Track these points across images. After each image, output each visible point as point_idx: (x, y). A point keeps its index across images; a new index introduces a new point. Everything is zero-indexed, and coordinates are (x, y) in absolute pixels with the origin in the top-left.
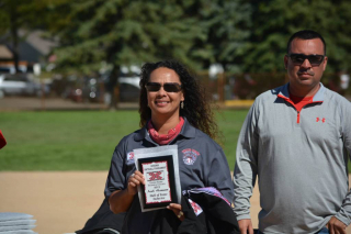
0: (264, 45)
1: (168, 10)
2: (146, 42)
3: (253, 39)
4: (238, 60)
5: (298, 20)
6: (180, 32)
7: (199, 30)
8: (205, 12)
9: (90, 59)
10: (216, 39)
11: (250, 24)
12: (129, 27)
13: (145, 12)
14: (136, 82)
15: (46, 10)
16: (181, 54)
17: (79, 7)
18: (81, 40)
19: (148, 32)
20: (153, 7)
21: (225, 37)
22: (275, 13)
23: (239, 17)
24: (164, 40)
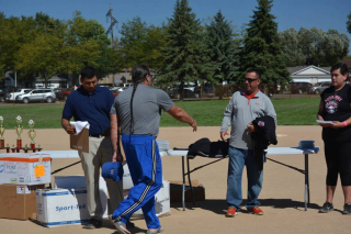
1: (204, 58)
2: (195, 72)
3: (240, 70)
4: (234, 79)
5: (259, 62)
6: (209, 67)
7: (218, 66)
8: (220, 59)
9: (171, 79)
10: (225, 70)
11: (239, 64)
12: (188, 66)
13: (194, 59)
14: (192, 89)
15: (152, 60)
16: (210, 76)
17: (166, 58)
18: (167, 72)
19: (196, 68)
20: (197, 57)
22: (250, 59)
23: (234, 61)
24: (203, 71)
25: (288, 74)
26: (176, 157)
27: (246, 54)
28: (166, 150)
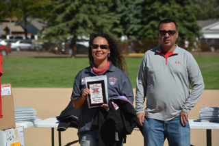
0: (148, 26)
1: (101, 8)
2: (90, 24)
3: (142, 23)
4: (135, 33)
5: (164, 14)
6: (106, 20)
7: (116, 19)
8: (119, 10)
9: (62, 33)
10: (124, 23)
11: (141, 16)
12: (82, 17)
13: (90, 9)
14: (86, 44)
15: (41, 8)
16: (107, 30)
17: (57, 7)
18: (58, 23)
19: (91, 19)
20: (93, 7)
21: (129, 21)
22: (153, 10)
23: (136, 12)
24: (99, 24)
25: (198, 29)
26: (44, 128)
27: (149, 4)
28: (32, 120)
